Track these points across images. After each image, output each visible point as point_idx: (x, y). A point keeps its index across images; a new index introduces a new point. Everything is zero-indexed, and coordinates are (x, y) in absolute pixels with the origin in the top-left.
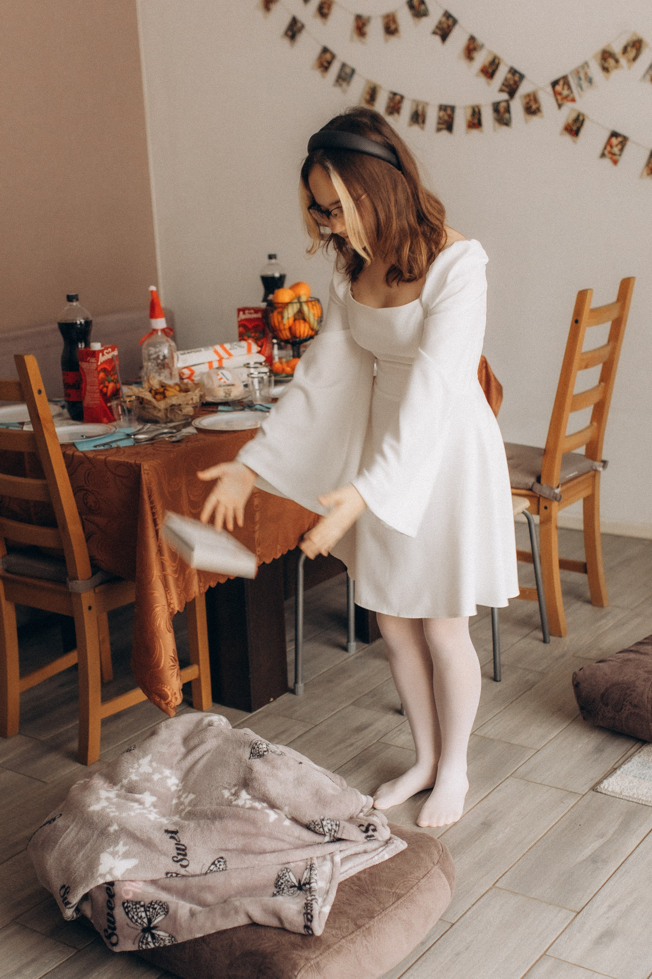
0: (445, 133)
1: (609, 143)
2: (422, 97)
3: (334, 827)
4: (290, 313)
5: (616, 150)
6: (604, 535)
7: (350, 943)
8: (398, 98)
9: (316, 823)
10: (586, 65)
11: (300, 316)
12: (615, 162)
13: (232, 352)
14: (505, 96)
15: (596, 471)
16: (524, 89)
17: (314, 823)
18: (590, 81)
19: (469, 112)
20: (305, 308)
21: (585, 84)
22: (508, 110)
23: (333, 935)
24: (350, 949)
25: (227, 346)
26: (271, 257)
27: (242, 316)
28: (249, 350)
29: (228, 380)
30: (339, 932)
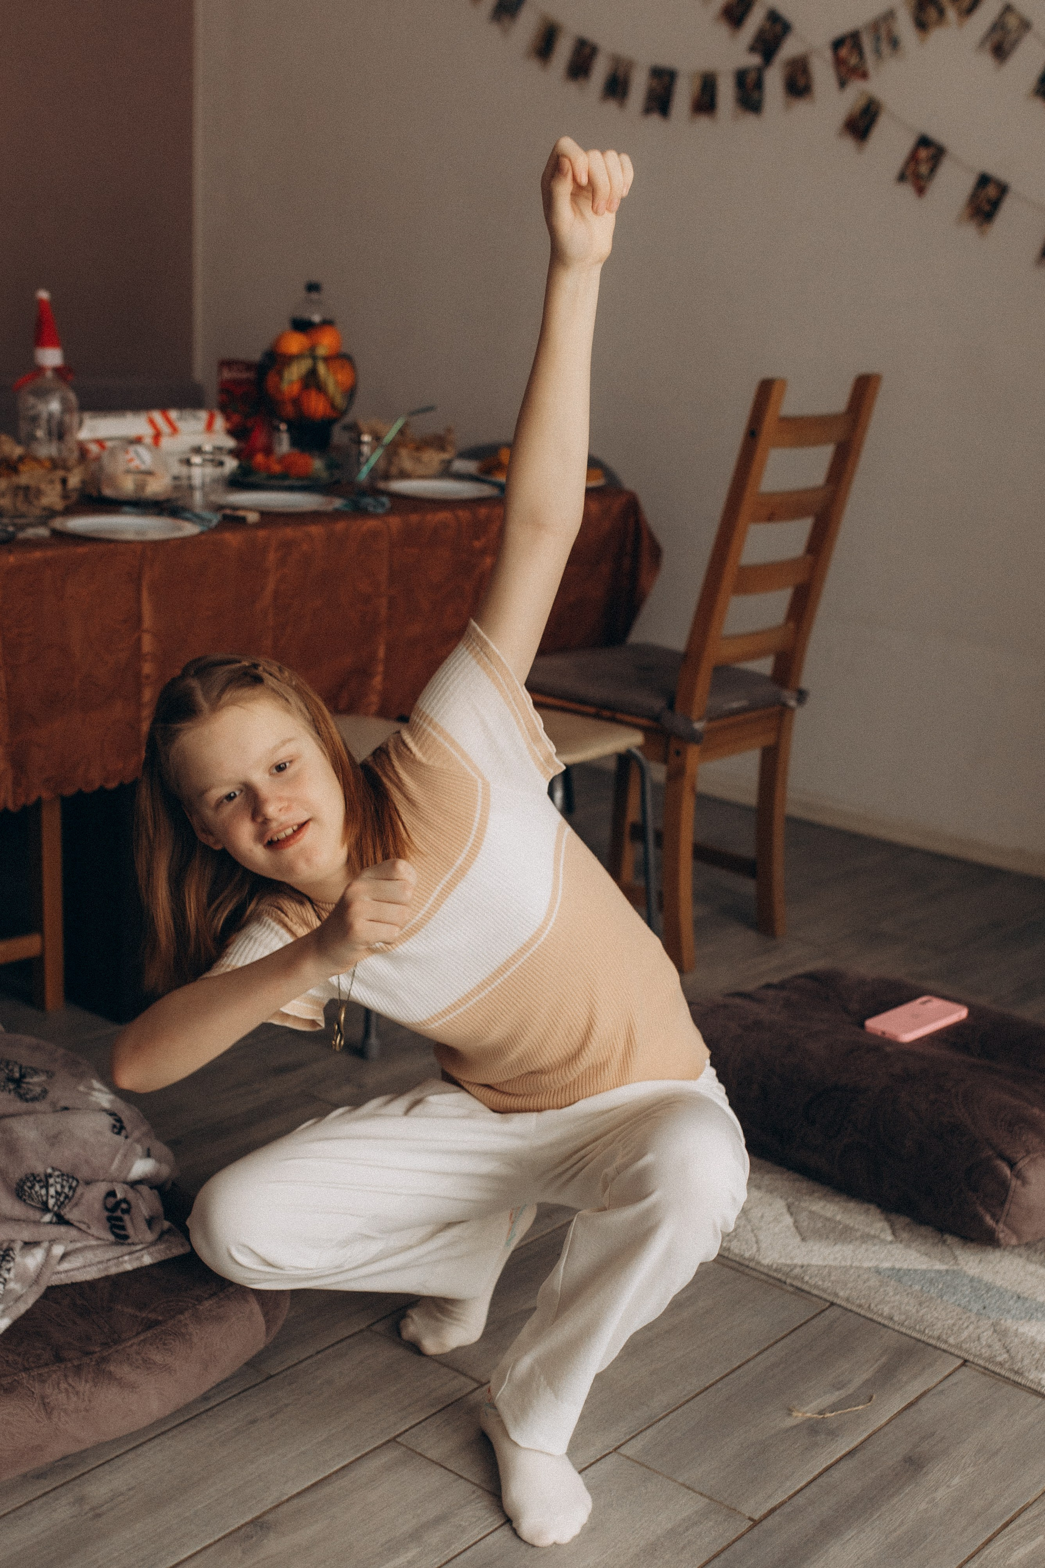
0: (655, 119)
1: (913, 158)
2: (627, 51)
3: (66, 1190)
4: (295, 373)
5: (924, 169)
6: (790, 820)
7: (34, 1380)
8: (587, 51)
9: (38, 1179)
10: (890, 16)
11: (311, 380)
12: (921, 190)
13: (180, 425)
14: (755, 60)
15: (785, 705)
16: (789, 49)
17: (35, 1178)
18: (894, 43)
19: (697, 84)
20: (322, 369)
21: (885, 48)
22: (759, 84)
23: (7, 1361)
24: (33, 1390)
25: (173, 414)
26: (313, 287)
27: (227, 375)
28: (210, 426)
29: (144, 462)
30: (20, 1360)
